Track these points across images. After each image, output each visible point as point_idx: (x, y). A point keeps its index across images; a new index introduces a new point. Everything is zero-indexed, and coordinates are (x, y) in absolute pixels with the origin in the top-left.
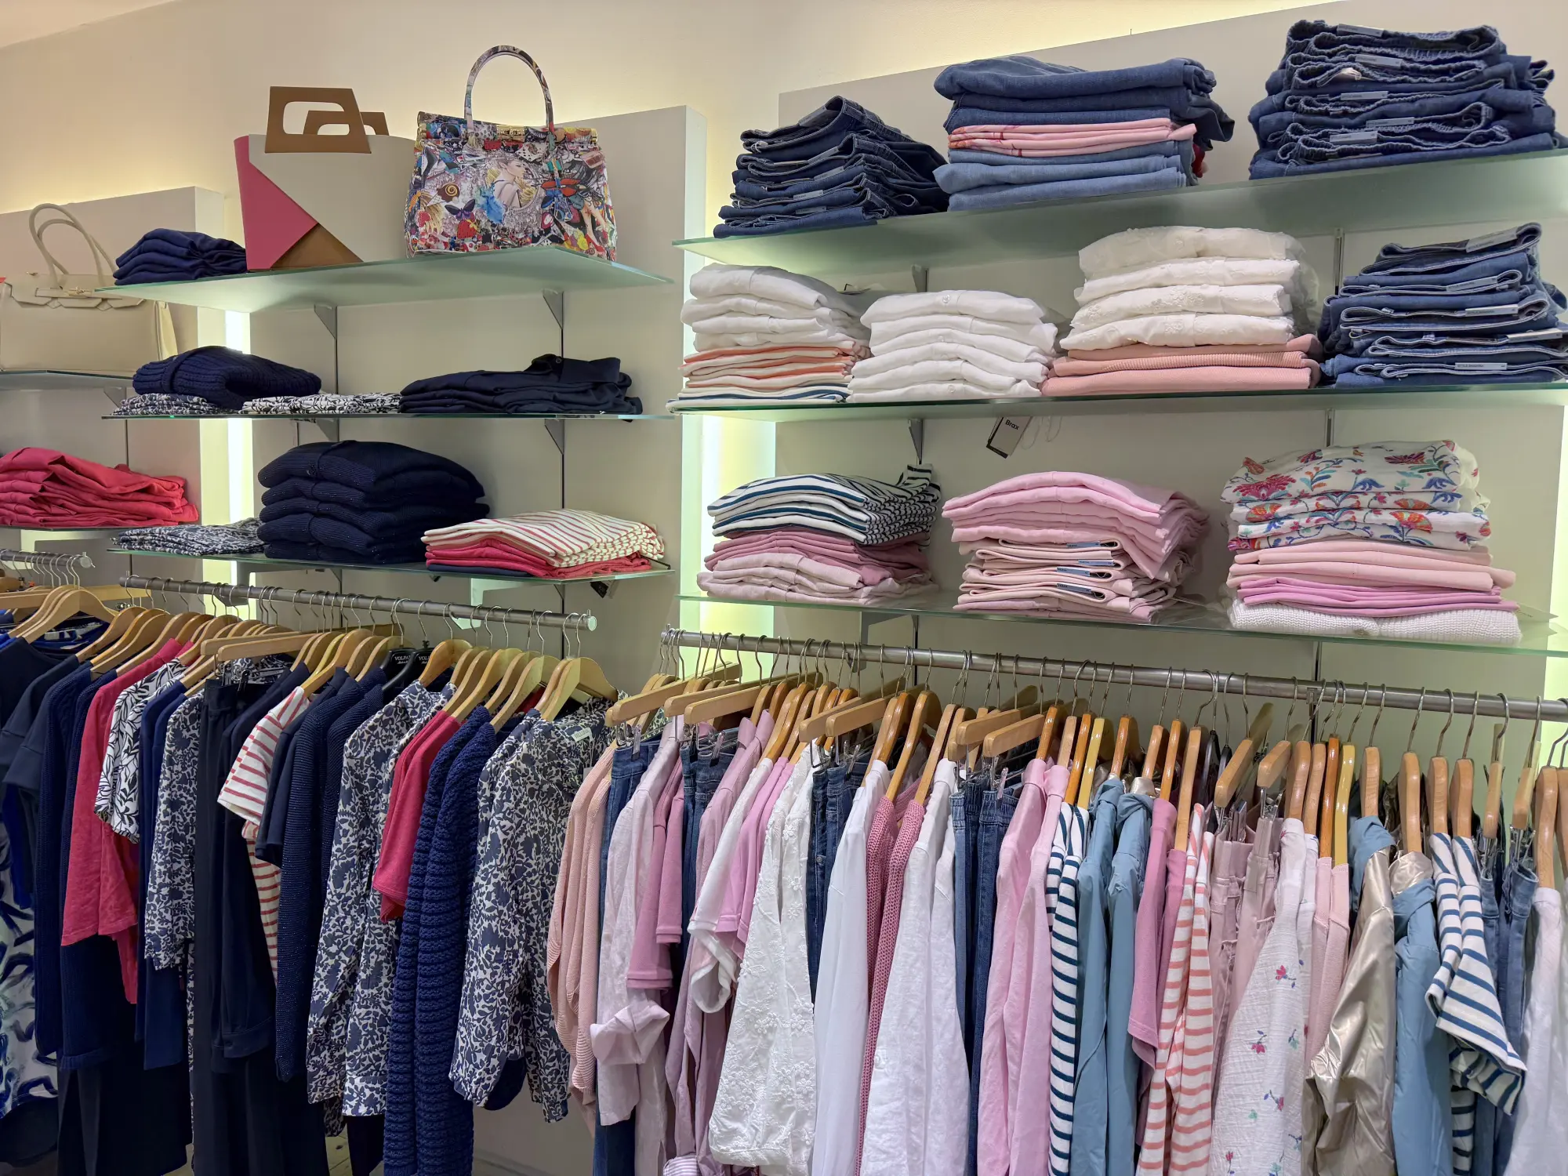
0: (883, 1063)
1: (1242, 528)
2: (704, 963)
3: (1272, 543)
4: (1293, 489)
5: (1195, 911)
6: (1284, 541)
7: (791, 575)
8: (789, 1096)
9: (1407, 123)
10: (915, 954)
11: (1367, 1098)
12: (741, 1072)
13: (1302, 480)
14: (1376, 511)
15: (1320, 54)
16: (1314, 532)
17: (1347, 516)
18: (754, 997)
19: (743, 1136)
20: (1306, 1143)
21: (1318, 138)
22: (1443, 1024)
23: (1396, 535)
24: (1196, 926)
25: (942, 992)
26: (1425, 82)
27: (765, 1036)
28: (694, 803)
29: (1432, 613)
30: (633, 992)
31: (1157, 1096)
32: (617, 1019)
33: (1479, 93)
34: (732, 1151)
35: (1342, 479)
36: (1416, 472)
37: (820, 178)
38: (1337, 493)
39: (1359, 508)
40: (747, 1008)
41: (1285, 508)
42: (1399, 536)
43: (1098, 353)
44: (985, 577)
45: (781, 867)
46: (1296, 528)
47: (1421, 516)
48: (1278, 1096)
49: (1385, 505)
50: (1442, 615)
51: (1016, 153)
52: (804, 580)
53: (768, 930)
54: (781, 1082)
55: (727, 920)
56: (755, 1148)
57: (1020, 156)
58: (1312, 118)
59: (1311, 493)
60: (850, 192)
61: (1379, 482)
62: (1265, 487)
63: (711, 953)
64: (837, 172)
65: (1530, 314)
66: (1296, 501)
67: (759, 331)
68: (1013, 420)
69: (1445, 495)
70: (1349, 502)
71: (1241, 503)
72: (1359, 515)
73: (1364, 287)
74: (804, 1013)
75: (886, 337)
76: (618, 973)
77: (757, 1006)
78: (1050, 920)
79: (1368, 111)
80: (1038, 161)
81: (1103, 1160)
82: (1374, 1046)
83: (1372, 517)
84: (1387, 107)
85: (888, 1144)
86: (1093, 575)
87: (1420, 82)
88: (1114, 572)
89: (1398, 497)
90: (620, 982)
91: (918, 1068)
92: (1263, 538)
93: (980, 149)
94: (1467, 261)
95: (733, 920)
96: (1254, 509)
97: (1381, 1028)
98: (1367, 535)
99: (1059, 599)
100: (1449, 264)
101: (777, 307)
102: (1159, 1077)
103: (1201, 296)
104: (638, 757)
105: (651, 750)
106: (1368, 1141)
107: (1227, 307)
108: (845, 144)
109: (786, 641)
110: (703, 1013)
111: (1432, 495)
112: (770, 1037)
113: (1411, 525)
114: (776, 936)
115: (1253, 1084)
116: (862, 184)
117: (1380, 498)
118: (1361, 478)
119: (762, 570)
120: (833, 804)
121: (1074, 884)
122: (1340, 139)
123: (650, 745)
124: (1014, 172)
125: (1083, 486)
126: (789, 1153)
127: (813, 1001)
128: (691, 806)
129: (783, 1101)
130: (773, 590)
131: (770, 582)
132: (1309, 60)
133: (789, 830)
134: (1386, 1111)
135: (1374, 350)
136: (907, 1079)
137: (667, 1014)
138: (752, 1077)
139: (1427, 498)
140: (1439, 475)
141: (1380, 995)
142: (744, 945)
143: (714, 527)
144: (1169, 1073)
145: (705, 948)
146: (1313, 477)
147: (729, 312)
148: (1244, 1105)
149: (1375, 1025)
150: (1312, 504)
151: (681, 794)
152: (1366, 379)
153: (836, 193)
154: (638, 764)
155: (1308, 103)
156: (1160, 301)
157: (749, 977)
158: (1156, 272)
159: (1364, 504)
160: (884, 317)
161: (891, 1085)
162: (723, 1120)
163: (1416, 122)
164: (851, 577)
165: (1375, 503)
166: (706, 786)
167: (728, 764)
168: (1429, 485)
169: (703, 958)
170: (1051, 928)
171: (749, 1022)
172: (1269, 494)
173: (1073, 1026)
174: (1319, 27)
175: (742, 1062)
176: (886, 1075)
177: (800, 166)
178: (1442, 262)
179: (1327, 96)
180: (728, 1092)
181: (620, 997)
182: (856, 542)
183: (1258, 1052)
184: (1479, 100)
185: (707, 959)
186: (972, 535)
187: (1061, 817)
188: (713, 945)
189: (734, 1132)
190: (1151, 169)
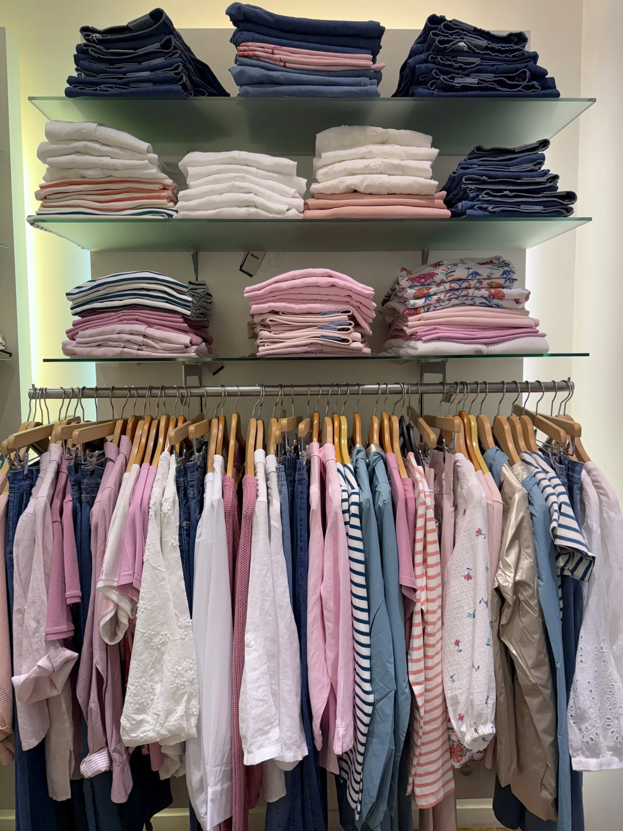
0: (252, 643)
1: (412, 302)
2: (109, 609)
3: (426, 310)
4: (437, 279)
5: (427, 508)
6: (432, 308)
7: (140, 339)
8: (182, 685)
9: (490, 77)
10: (266, 568)
11: (526, 590)
12: (143, 679)
13: (441, 273)
14: (478, 289)
15: (447, 33)
16: (447, 302)
17: (465, 292)
18: (150, 625)
19: (148, 722)
20: (495, 624)
21: (449, 78)
22: (558, 542)
23: (487, 302)
24: (428, 516)
25: (282, 589)
26: (498, 56)
27: (159, 649)
28: (81, 502)
29: (510, 340)
30: (50, 643)
31: (417, 619)
32: (39, 667)
33: (525, 64)
34: (141, 735)
35: (461, 272)
36: (496, 268)
37: (145, 64)
38: (459, 280)
39: (470, 288)
40: (145, 633)
41: (434, 289)
42: (488, 303)
43: (333, 195)
44: (272, 335)
45: (161, 533)
46: (438, 300)
47: (500, 291)
48: (485, 600)
49: (482, 286)
50: (515, 340)
51: (282, 64)
52: (150, 342)
53: (158, 577)
54: (175, 677)
55: (125, 575)
56: (158, 728)
57: (285, 66)
58: (444, 68)
59: (447, 281)
60: (171, 74)
61: (480, 273)
62: (423, 278)
63: (113, 601)
64: (159, 61)
65: (551, 182)
66: (438, 285)
67: (103, 167)
68: (255, 253)
69: (509, 279)
70: (465, 285)
71: (410, 287)
72: (471, 291)
73: (470, 166)
74: (186, 627)
75: (199, 176)
76: (34, 634)
77: (152, 630)
78: (346, 529)
79: (472, 67)
80: (296, 71)
81: (393, 665)
82: (526, 562)
83: (477, 293)
84: (480, 67)
85: (262, 695)
86: (339, 330)
87: (496, 56)
88: (350, 327)
89: (488, 281)
90: (36, 640)
91: (273, 640)
92: (421, 307)
93: (258, 58)
94: (516, 156)
95: (130, 575)
96: (418, 290)
97: (529, 551)
98: (472, 303)
99: (322, 345)
100: (508, 157)
101: (117, 150)
102: (418, 608)
103: (392, 164)
104: (26, 477)
105: (35, 472)
106: (528, 612)
107: (403, 171)
108: (166, 42)
109: (133, 389)
110: (107, 644)
111: (504, 280)
112: (163, 649)
113: (493, 296)
114: (163, 579)
115: (468, 598)
116: (180, 70)
117: (480, 282)
118: (471, 271)
119: (116, 336)
120: (192, 486)
121: (359, 504)
122: (459, 81)
123: (34, 468)
124: (282, 75)
125: (331, 277)
126: (185, 724)
127: (191, 618)
128: (78, 505)
129: (178, 689)
130: (125, 350)
131: (123, 345)
132: (441, 35)
133: (166, 507)
134: (536, 595)
135: (483, 197)
136: (267, 650)
137: (76, 654)
138: (151, 680)
139: (502, 281)
140: (506, 268)
141: (526, 534)
142: (138, 591)
143: (72, 309)
144: (423, 604)
145: (108, 599)
146: (447, 272)
147: (78, 152)
148: (463, 612)
149: (526, 551)
150: (447, 286)
151: (69, 497)
152: (480, 212)
153: (160, 74)
154: (28, 482)
155: (441, 59)
156: (368, 165)
157: (145, 611)
158: (362, 150)
159: (472, 286)
160: (195, 164)
161: (261, 655)
162: (133, 716)
163: (495, 77)
164: (185, 339)
165: (478, 285)
166: (89, 490)
167: (102, 475)
168: (503, 274)
169: (108, 607)
170: (347, 534)
171: (147, 642)
172: (425, 281)
173: (365, 590)
174: (442, 19)
175: (144, 671)
176: (256, 650)
177: (130, 54)
178: (504, 156)
179: (450, 58)
180: (135, 695)
181: (38, 650)
182: (184, 316)
183: (468, 580)
184: (525, 67)
185: (112, 606)
186: (264, 309)
187: (339, 470)
188: (114, 596)
189: (141, 722)
190: (362, 84)
